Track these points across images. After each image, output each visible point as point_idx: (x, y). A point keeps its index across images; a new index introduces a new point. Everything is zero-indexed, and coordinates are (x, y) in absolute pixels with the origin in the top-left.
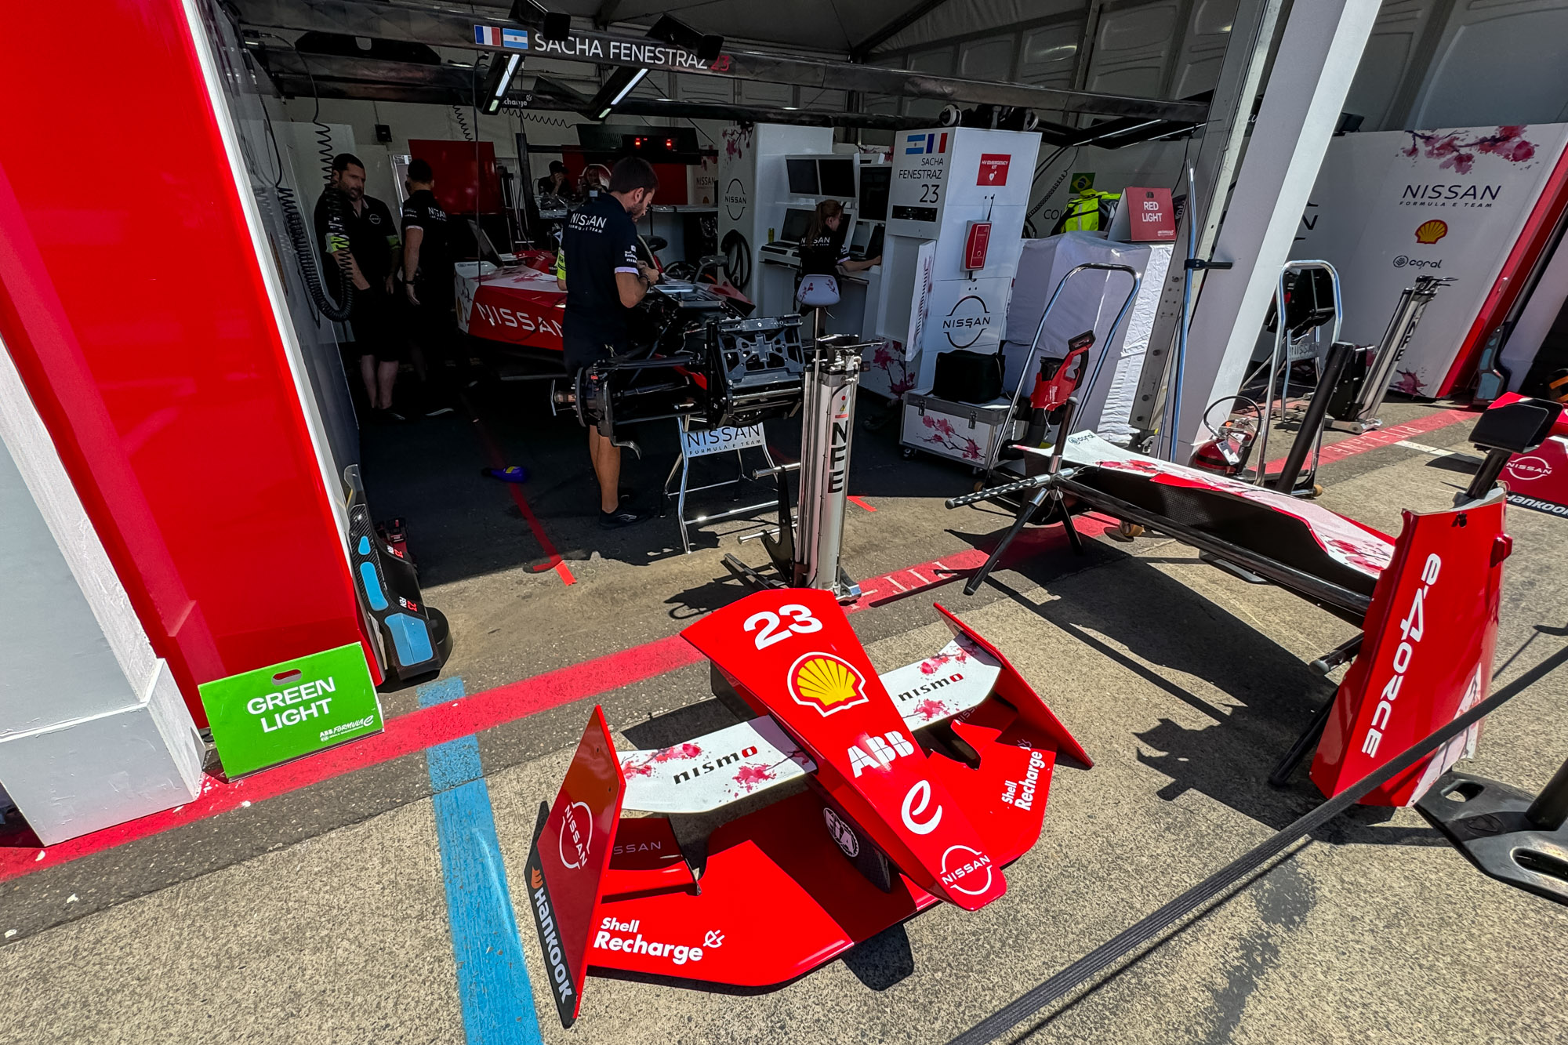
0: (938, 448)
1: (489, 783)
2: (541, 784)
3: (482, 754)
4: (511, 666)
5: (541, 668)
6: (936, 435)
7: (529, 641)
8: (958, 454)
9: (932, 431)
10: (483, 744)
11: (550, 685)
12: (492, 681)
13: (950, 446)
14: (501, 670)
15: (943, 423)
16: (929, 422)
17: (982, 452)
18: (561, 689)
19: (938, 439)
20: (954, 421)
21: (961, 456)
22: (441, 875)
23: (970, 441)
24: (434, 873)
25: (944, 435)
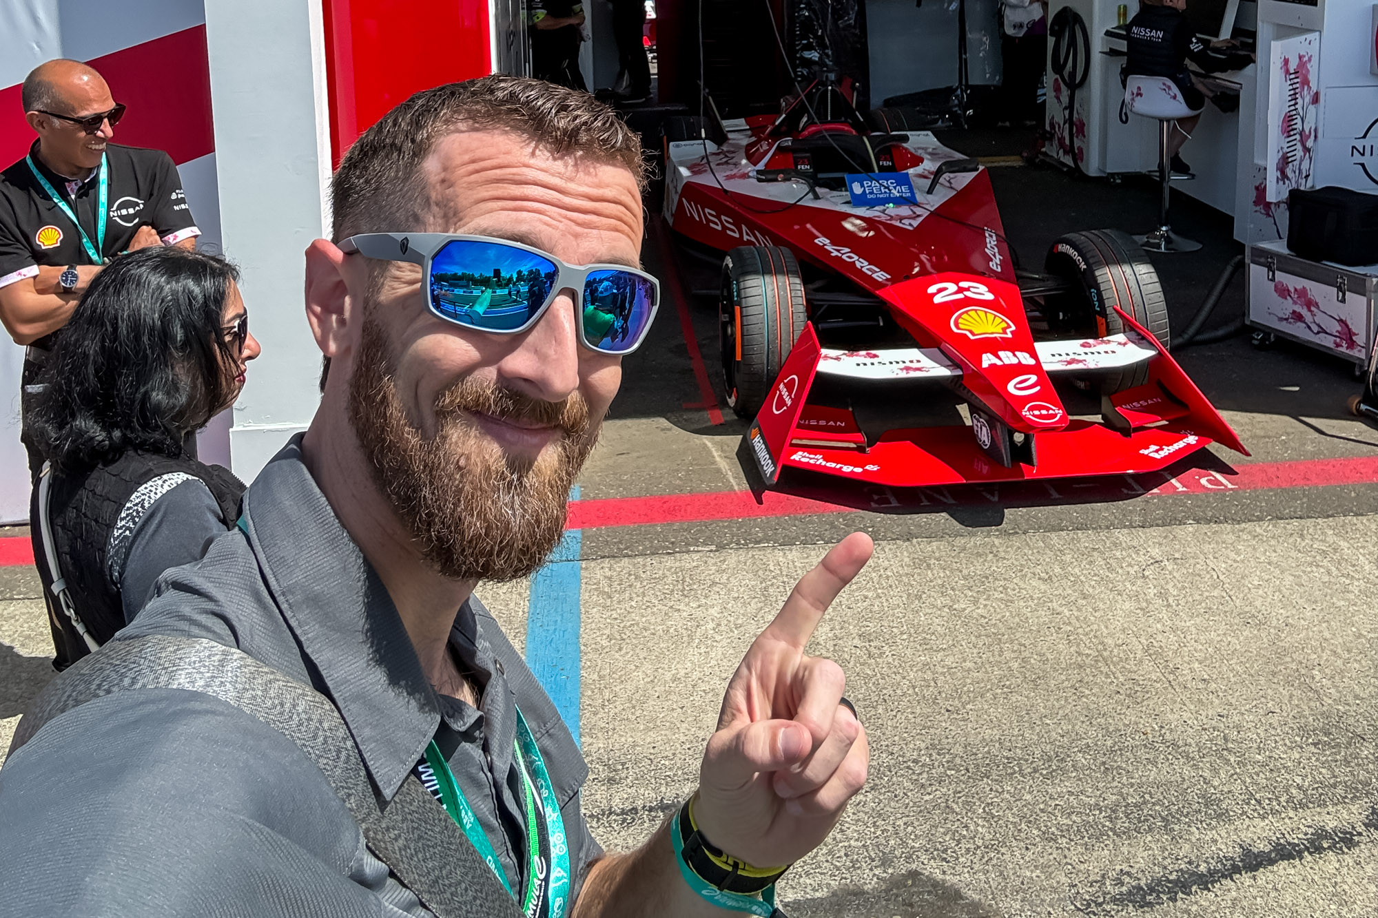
0: (1298, 331)
1: (584, 566)
2: (630, 575)
3: (584, 545)
4: (631, 484)
5: (661, 489)
6: (1294, 312)
7: (655, 467)
8: (1328, 342)
9: (1288, 306)
10: (585, 538)
11: (665, 505)
12: (609, 493)
13: (1315, 329)
14: (620, 486)
15: (1302, 293)
16: (1283, 292)
17: (1360, 339)
18: (674, 510)
19: (1298, 317)
20: (1317, 290)
21: (1332, 346)
22: (526, 615)
23: (1341, 321)
24: (521, 613)
25: (1304, 312)
